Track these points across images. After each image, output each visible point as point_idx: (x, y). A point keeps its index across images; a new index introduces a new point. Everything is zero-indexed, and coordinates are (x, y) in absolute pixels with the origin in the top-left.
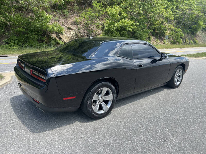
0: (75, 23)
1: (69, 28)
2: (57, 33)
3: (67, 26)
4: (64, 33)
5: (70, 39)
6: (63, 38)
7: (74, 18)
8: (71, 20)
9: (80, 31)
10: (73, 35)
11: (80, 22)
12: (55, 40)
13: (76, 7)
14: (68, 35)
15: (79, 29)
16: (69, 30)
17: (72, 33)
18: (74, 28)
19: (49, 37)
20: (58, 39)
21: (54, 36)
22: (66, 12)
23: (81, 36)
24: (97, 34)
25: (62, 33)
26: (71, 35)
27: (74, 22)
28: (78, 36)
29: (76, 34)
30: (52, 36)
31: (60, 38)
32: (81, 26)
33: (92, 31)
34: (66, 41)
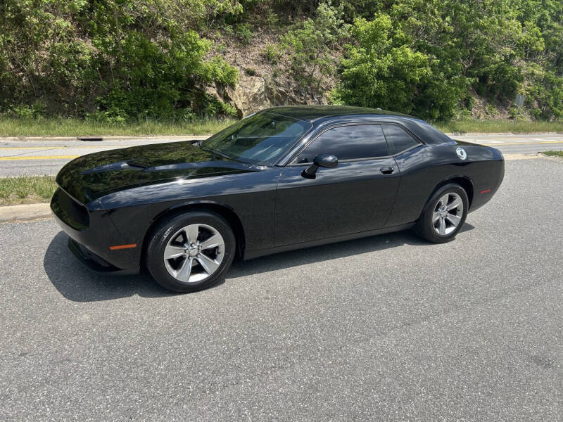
0: (267, 58)
1: (250, 73)
2: (220, 85)
3: (244, 66)
4: (237, 86)
5: (251, 99)
6: (234, 99)
7: (267, 45)
8: (256, 51)
9: (277, 79)
10: (259, 90)
11: (280, 57)
12: (214, 101)
13: (272, 17)
14: (248, 91)
15: (275, 76)
16: (249, 78)
17: (258, 85)
18: (263, 72)
19: (201, 95)
20: (221, 100)
21: (212, 91)
22: (246, 31)
23: (281, 92)
24: (322, 88)
25: (232, 86)
26: (255, 91)
27: (264, 57)
28: (272, 93)
29: (267, 88)
30: (207, 92)
31: (227, 99)
32: (282, 67)
33: (310, 79)
34: (240, 106)
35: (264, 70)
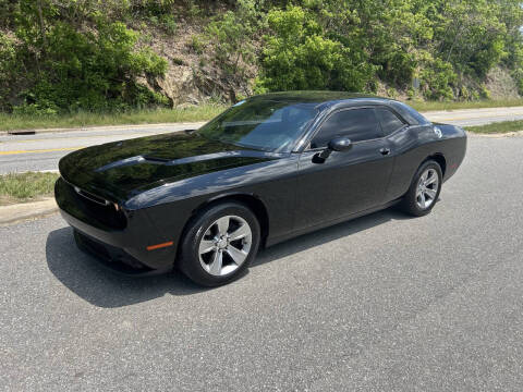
0: (192, 48)
1: (178, 63)
2: (150, 75)
3: (172, 56)
4: (166, 75)
5: (181, 88)
6: (164, 88)
7: (190, 35)
8: (181, 42)
9: (204, 68)
10: (188, 79)
11: (204, 47)
12: (145, 90)
13: (194, 8)
14: (177, 80)
15: (202, 65)
16: (177, 67)
17: (186, 75)
18: (190, 61)
19: (131, 85)
20: (152, 90)
21: (142, 81)
22: (171, 22)
23: (209, 81)
24: (246, 76)
25: (162, 76)
26: (184, 79)
27: (190, 47)
28: (200, 81)
29: (195, 78)
30: (138, 82)
31: (157, 88)
32: (208, 57)
33: (234, 68)
34: (171, 95)
35: (191, 60)
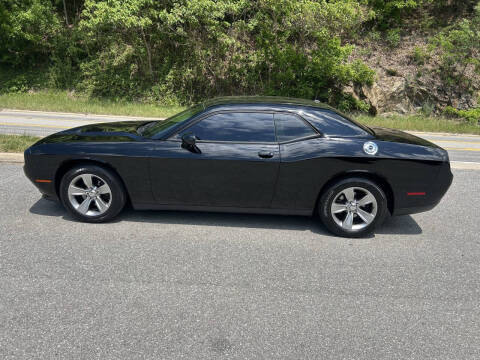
0: (414, 60)
1: (392, 74)
2: (358, 84)
3: (387, 67)
4: (375, 85)
5: (389, 98)
6: (369, 96)
7: (421, 47)
8: (402, 54)
9: (421, 79)
10: (398, 89)
11: (428, 58)
12: (350, 98)
13: (428, 20)
14: (385, 90)
15: (419, 75)
16: (389, 78)
17: (398, 84)
18: (406, 73)
19: (338, 94)
20: (357, 98)
21: (349, 90)
22: (393, 35)
23: (422, 91)
24: (474, 88)
25: (369, 84)
26: (394, 89)
27: (411, 58)
28: (412, 92)
29: (407, 87)
30: (345, 91)
31: (362, 96)
32: (429, 67)
33: (458, 80)
34: (374, 103)
35: (408, 72)
